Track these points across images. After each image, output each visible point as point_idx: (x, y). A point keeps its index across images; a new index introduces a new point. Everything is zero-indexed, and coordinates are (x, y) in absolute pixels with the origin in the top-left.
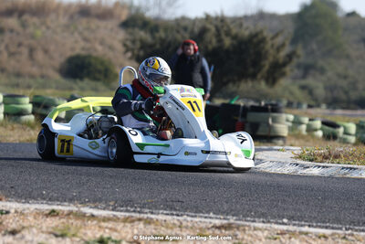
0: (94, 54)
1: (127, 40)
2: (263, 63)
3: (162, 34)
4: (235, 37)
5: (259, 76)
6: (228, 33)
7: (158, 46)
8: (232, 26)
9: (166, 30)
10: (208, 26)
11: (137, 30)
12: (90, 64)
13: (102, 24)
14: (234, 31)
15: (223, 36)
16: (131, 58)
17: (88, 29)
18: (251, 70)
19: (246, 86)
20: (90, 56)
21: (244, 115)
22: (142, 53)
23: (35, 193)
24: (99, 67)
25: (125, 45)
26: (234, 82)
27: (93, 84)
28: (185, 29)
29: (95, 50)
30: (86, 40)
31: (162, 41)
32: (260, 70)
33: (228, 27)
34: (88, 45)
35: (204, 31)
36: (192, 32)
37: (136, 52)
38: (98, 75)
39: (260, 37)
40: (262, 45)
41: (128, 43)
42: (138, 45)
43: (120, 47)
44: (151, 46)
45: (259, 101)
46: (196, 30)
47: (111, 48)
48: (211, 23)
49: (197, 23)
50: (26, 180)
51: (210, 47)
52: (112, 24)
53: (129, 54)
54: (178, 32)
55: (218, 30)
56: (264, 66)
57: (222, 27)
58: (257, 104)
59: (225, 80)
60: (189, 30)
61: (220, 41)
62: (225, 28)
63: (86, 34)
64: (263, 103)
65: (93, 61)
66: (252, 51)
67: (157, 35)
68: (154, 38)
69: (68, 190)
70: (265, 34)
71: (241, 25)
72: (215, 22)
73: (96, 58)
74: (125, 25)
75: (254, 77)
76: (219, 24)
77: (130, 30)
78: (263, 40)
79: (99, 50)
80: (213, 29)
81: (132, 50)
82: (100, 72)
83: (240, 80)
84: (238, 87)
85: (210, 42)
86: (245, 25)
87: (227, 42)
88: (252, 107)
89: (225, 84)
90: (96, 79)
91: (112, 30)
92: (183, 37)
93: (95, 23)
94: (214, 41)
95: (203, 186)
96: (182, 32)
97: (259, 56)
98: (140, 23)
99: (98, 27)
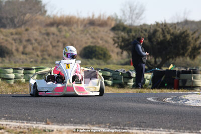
0: (98, 45)
1: (114, 37)
2: (188, 47)
3: (133, 34)
4: (172, 34)
5: (186, 55)
6: (168, 32)
7: (131, 40)
8: (170, 28)
9: (135, 31)
10: (158, 29)
11: (120, 32)
12: (96, 50)
13: (101, 29)
14: (172, 31)
15: (166, 34)
16: (117, 47)
17: (94, 32)
18: (182, 51)
19: (179, 60)
20: (95, 46)
21: (178, 76)
22: (123, 44)
23: (67, 120)
24: (101, 52)
25: (114, 40)
26: (173, 58)
27: (97, 61)
28: (146, 30)
29: (98, 43)
30: (93, 38)
31: (134, 37)
32: (186, 52)
33: (168, 29)
34: (94, 41)
35: (155, 31)
36: (149, 32)
37: (120, 43)
38: (100, 56)
39: (185, 34)
40: (187, 38)
41: (116, 39)
42: (121, 39)
43: (111, 41)
44: (128, 40)
45: (186, 68)
46: (151, 31)
47: (106, 42)
48: (159, 27)
49: (152, 27)
50: (62, 113)
51: (159, 40)
52: (107, 29)
53: (116, 45)
54: (142, 32)
55: (163, 31)
56: (189, 49)
57: (165, 29)
58: (185, 70)
59: (168, 57)
60: (148, 31)
61: (164, 36)
62: (167, 30)
63: (93, 34)
64: (188, 69)
65: (97, 49)
66: (182, 41)
67: (131, 34)
68: (129, 35)
69: (85, 118)
70: (188, 32)
71: (175, 28)
72: (161, 27)
73: (99, 47)
74: (114, 29)
75: (183, 55)
76: (164, 27)
77: (116, 32)
78: (187, 35)
79: (101, 43)
80: (161, 30)
81: (118, 43)
82: (101, 55)
83: (176, 57)
84: (175, 60)
85: (159, 37)
86: (177, 28)
87: (168, 37)
88: (183, 71)
89: (168, 59)
90: (99, 59)
91: (107, 32)
92: (144, 35)
93: (98, 29)
94: (161, 36)
95: (157, 114)
96: (144, 32)
97: (186, 44)
98: (122, 28)
99: (99, 31)
